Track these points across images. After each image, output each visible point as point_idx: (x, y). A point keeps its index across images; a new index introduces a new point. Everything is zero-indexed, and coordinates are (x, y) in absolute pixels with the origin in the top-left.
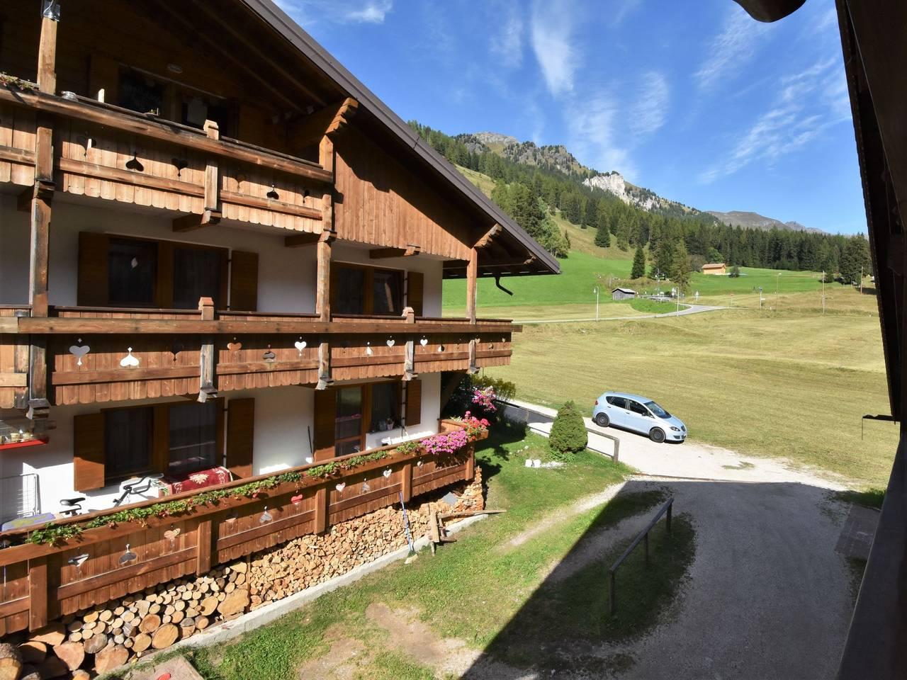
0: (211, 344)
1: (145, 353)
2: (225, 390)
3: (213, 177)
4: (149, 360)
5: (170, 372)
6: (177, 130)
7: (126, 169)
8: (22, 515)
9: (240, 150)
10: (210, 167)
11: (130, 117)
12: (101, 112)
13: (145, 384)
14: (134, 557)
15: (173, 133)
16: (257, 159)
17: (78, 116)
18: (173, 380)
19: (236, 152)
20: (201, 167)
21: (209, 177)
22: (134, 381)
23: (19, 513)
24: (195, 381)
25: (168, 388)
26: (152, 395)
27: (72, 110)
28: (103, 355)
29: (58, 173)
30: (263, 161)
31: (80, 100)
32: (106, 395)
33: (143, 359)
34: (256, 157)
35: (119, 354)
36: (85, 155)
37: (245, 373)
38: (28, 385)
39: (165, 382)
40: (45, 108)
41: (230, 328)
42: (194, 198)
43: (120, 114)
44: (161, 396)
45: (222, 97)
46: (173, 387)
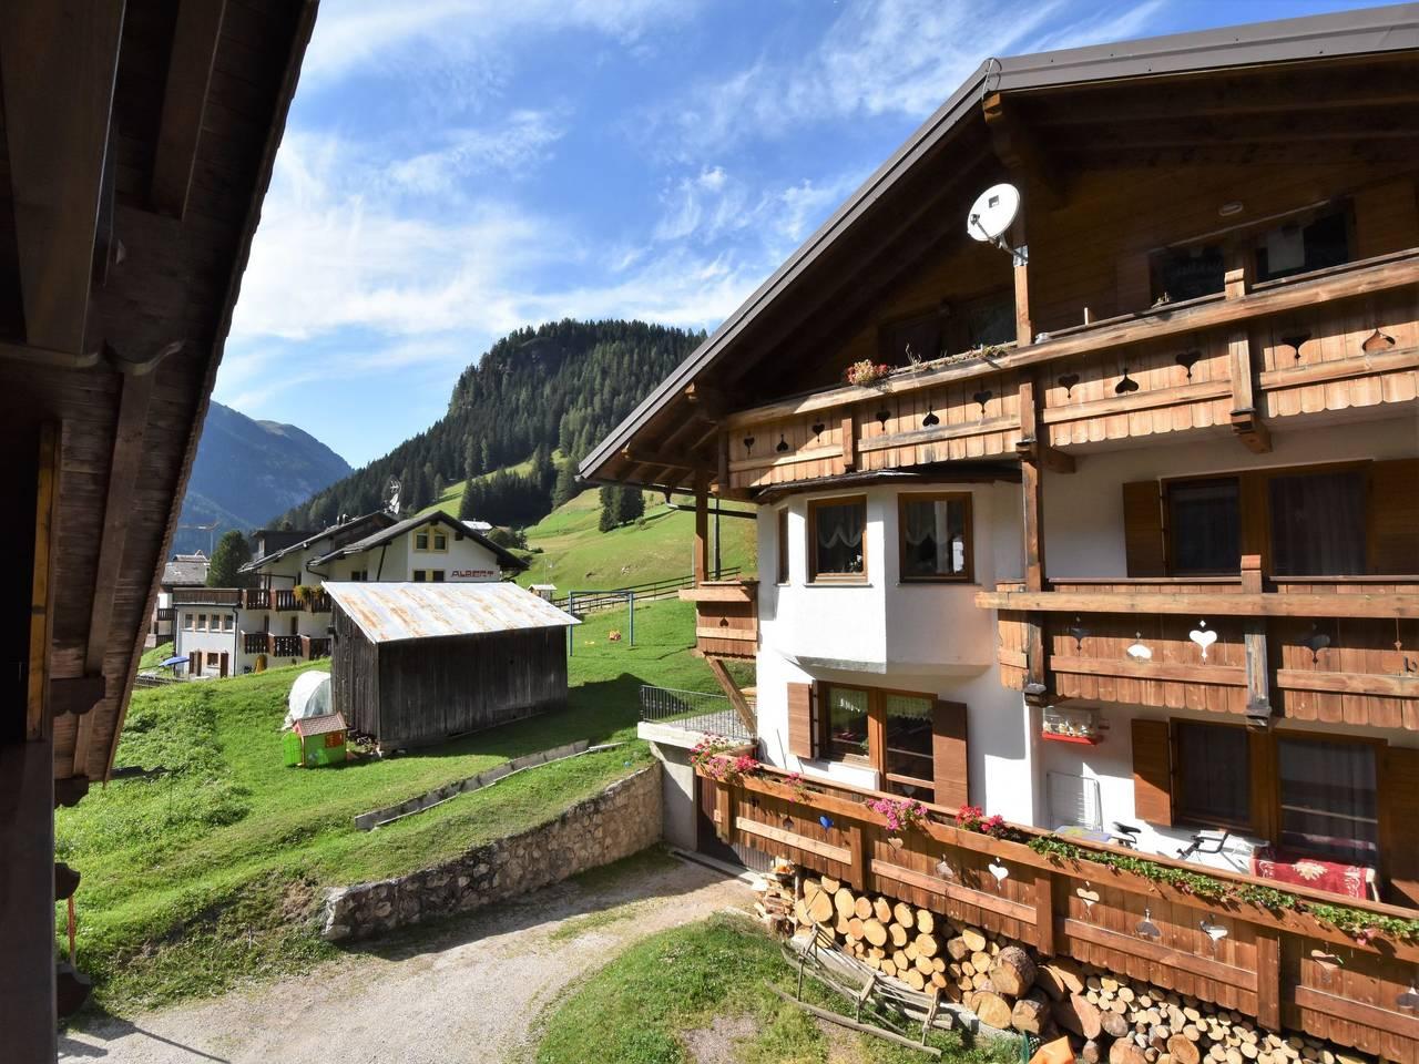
0: (1262, 634)
1: (1159, 642)
2: (1299, 718)
3: (1241, 359)
4: (1165, 652)
5: (1196, 672)
6: (1165, 315)
7: (1116, 395)
8: (1083, 825)
9: (1278, 294)
10: (1234, 344)
11: (1103, 329)
12: (1071, 340)
13: (1161, 686)
14: (1157, 934)
15: (1161, 323)
16: (1317, 294)
17: (1047, 358)
18: (1203, 687)
19: (1270, 301)
20: (1221, 350)
21: (1236, 360)
22: (1146, 679)
23: (1080, 820)
24: (1239, 693)
25: (1196, 698)
26: (1172, 703)
27: (1041, 354)
28: (1104, 639)
29: (1042, 428)
30: (1331, 291)
31: (1053, 337)
32: (1110, 692)
33: (1156, 650)
34: (1314, 290)
35: (1124, 640)
36: (1069, 396)
37: (1342, 693)
38: (1028, 667)
39: (1191, 687)
40: (1017, 364)
41: (1285, 606)
42: (1215, 402)
43: (1090, 333)
44: (1186, 707)
45: (1323, 203)
46: (1203, 699)
